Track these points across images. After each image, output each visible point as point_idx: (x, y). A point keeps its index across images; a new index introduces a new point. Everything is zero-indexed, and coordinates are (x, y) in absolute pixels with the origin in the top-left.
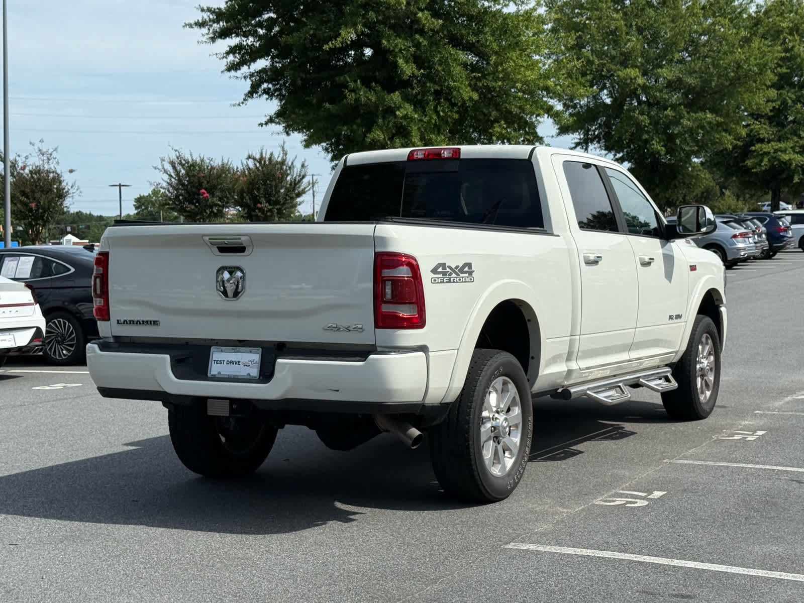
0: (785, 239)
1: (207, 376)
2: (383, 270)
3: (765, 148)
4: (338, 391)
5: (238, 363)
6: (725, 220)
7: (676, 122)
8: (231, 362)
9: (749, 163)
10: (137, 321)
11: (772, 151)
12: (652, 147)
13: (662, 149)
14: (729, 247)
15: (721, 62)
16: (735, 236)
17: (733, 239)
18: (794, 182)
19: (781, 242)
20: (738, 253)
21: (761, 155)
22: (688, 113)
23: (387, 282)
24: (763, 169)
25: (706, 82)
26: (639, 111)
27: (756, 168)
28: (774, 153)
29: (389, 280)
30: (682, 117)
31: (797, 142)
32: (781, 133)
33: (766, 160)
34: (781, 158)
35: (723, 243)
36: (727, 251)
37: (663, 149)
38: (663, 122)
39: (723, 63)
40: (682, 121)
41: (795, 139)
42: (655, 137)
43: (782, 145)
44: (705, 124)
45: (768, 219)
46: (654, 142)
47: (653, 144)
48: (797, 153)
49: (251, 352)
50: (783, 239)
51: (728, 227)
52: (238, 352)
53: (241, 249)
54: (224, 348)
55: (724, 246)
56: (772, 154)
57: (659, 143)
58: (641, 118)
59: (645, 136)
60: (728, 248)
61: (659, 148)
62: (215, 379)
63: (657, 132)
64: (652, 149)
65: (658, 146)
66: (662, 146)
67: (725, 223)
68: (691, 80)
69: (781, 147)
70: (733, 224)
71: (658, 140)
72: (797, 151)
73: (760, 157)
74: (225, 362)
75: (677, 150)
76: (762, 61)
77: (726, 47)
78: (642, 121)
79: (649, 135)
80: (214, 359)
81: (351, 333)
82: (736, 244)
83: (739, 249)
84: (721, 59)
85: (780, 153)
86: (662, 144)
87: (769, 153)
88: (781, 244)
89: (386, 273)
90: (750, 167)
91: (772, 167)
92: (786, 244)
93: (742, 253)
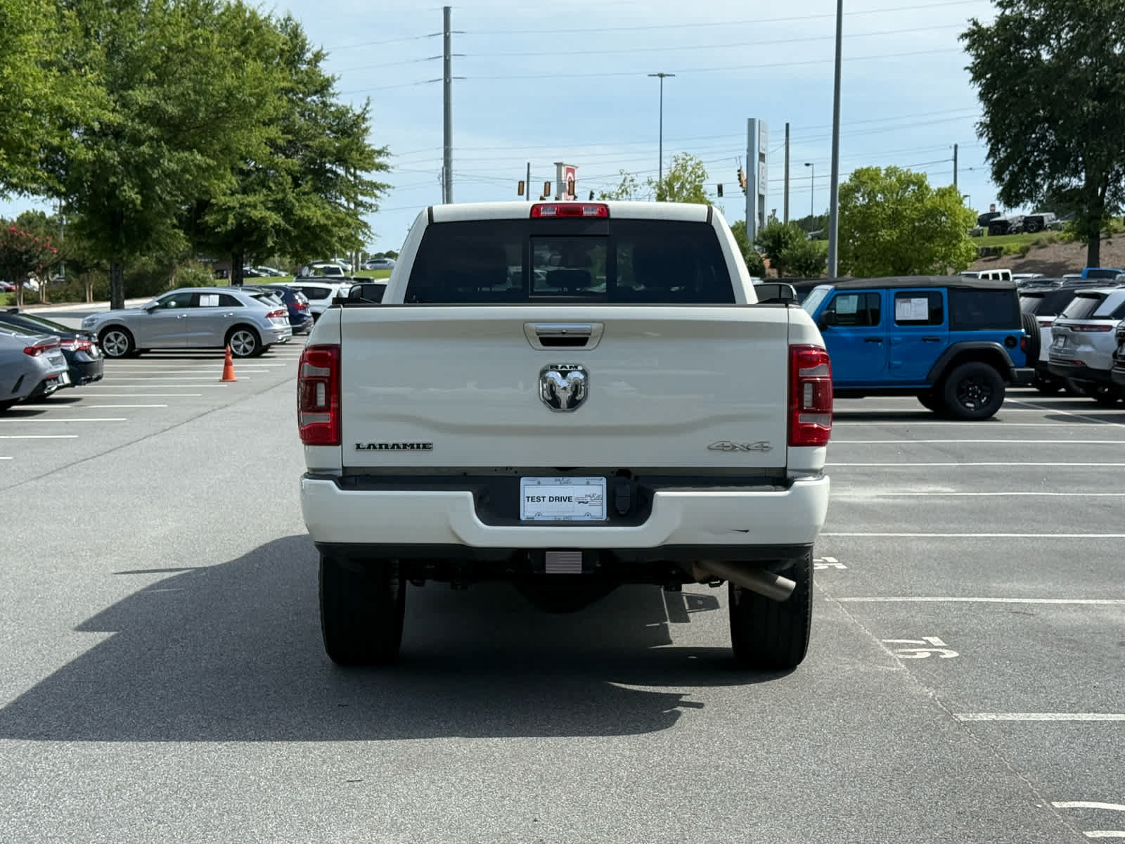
0: (305, 318)
1: (519, 518)
2: (800, 370)
3: (229, 201)
4: (747, 531)
5: (569, 499)
6: (256, 294)
7: (155, 163)
8: (557, 499)
9: (210, 219)
10: (394, 445)
11: (238, 206)
12: (124, 194)
13: (137, 198)
14: (265, 328)
15: (211, 88)
16: (270, 315)
17: (269, 319)
18: (269, 246)
19: (301, 323)
20: (274, 337)
21: (225, 209)
22: (169, 151)
23: (806, 385)
24: (229, 228)
25: (190, 113)
26: (105, 144)
27: (220, 227)
28: (240, 208)
29: (809, 382)
30: (162, 157)
31: (268, 195)
32: (247, 182)
33: (231, 216)
34: (251, 215)
35: (256, 323)
36: (262, 335)
37: (139, 196)
38: (135, 161)
39: (213, 89)
40: (161, 161)
41: (265, 191)
42: (125, 181)
43: (251, 199)
44: (192, 167)
45: (283, 294)
46: (125, 187)
47: (125, 191)
48: (269, 209)
49: (588, 484)
50: (301, 319)
51: (259, 302)
52: (567, 483)
53: (579, 341)
54: (542, 479)
55: (256, 326)
56: (238, 210)
57: (132, 188)
58: (108, 154)
59: (113, 179)
60: (261, 328)
61: (133, 196)
62: (531, 523)
63: (129, 173)
64: (124, 197)
65: (131, 193)
66: (137, 193)
67: (257, 297)
68: (172, 109)
69: (250, 202)
70: (264, 298)
71: (131, 185)
72: (270, 206)
73: (224, 213)
74: (547, 499)
75: (154, 200)
76: (258, 90)
77: (216, 69)
78: (109, 158)
79: (117, 177)
80: (526, 495)
81: (751, 452)
82: (272, 325)
83: (276, 332)
84: (209, 83)
85: (248, 209)
86: (136, 190)
87: (234, 208)
88: (300, 326)
89: (804, 372)
90: (212, 226)
91: (240, 225)
92: (306, 325)
93: (280, 337)
